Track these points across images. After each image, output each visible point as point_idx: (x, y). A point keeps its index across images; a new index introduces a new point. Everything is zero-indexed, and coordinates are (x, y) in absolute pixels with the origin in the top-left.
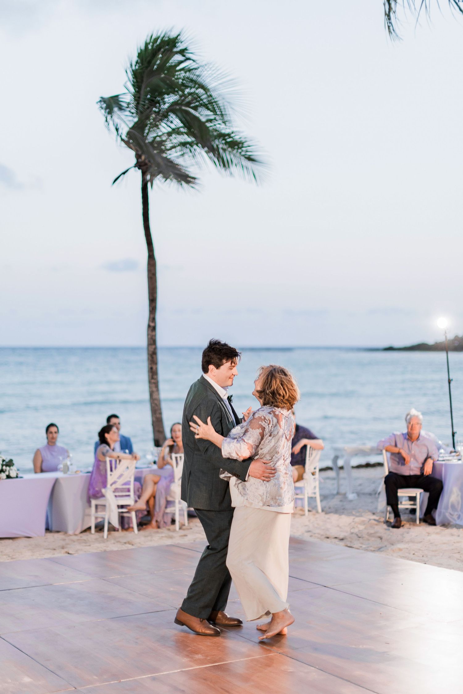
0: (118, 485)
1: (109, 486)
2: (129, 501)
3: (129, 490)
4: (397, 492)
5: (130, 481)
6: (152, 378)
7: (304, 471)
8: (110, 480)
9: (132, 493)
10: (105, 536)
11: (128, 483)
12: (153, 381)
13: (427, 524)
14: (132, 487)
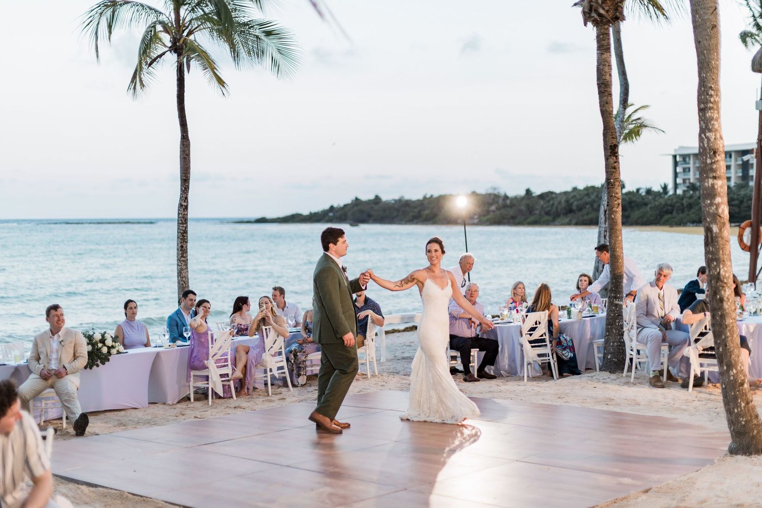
0: (217, 357)
1: (210, 358)
2: (228, 370)
3: (226, 360)
4: (470, 352)
5: (227, 353)
6: (182, 256)
7: (365, 338)
8: (212, 352)
9: (229, 363)
10: (210, 403)
11: (225, 354)
12: (183, 259)
13: (485, 379)
14: (229, 357)
